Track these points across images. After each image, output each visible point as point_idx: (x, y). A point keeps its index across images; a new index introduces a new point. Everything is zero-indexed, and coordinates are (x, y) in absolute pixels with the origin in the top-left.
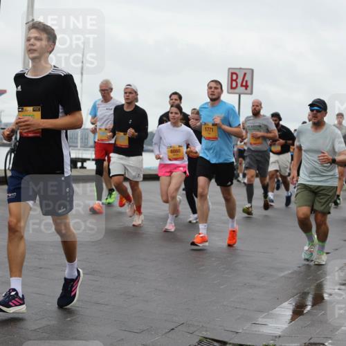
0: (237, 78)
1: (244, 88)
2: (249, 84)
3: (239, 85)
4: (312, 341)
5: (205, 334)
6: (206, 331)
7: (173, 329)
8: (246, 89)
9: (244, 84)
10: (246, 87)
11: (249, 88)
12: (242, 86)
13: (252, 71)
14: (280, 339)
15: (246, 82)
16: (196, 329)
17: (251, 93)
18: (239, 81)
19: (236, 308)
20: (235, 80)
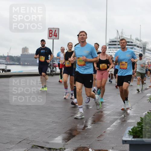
0: (52, 32)
1: (55, 37)
2: (57, 35)
3: (53, 35)
4: (81, 146)
5: (34, 144)
6: (35, 142)
7: (20, 142)
8: (56, 37)
9: (55, 35)
10: (56, 36)
11: (57, 37)
12: (54, 35)
13: (59, 29)
14: (67, 145)
15: (56, 34)
16: (30, 141)
17: (58, 39)
18: (53, 33)
19: (48, 132)
20: (51, 33)
